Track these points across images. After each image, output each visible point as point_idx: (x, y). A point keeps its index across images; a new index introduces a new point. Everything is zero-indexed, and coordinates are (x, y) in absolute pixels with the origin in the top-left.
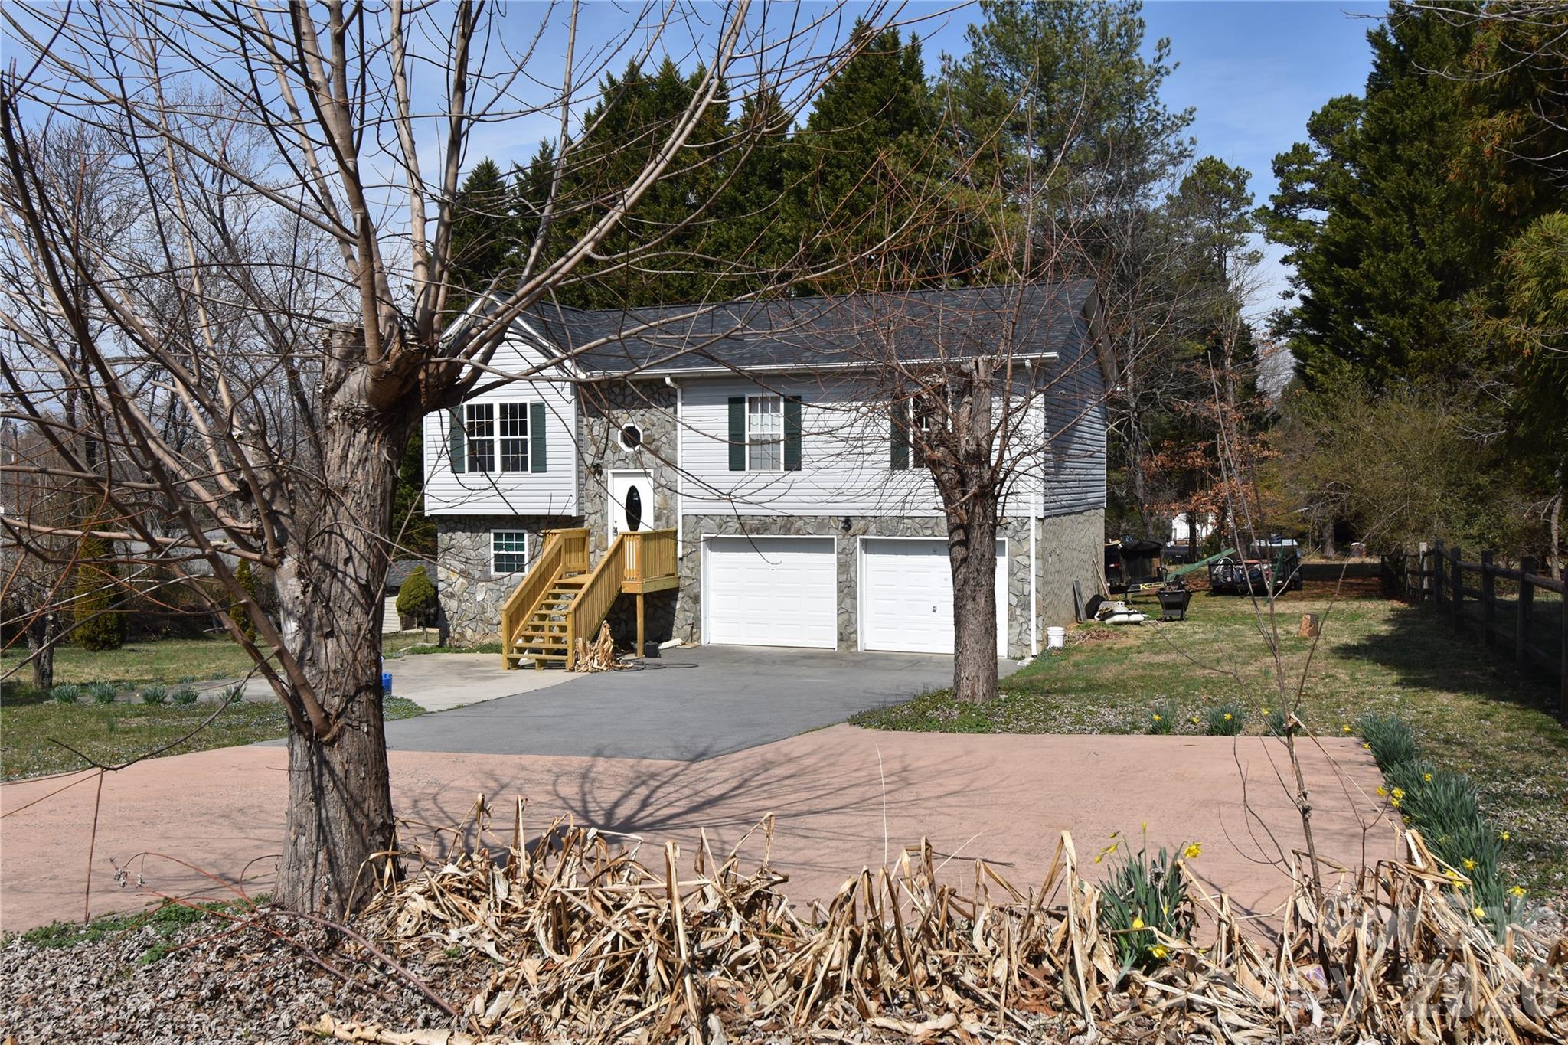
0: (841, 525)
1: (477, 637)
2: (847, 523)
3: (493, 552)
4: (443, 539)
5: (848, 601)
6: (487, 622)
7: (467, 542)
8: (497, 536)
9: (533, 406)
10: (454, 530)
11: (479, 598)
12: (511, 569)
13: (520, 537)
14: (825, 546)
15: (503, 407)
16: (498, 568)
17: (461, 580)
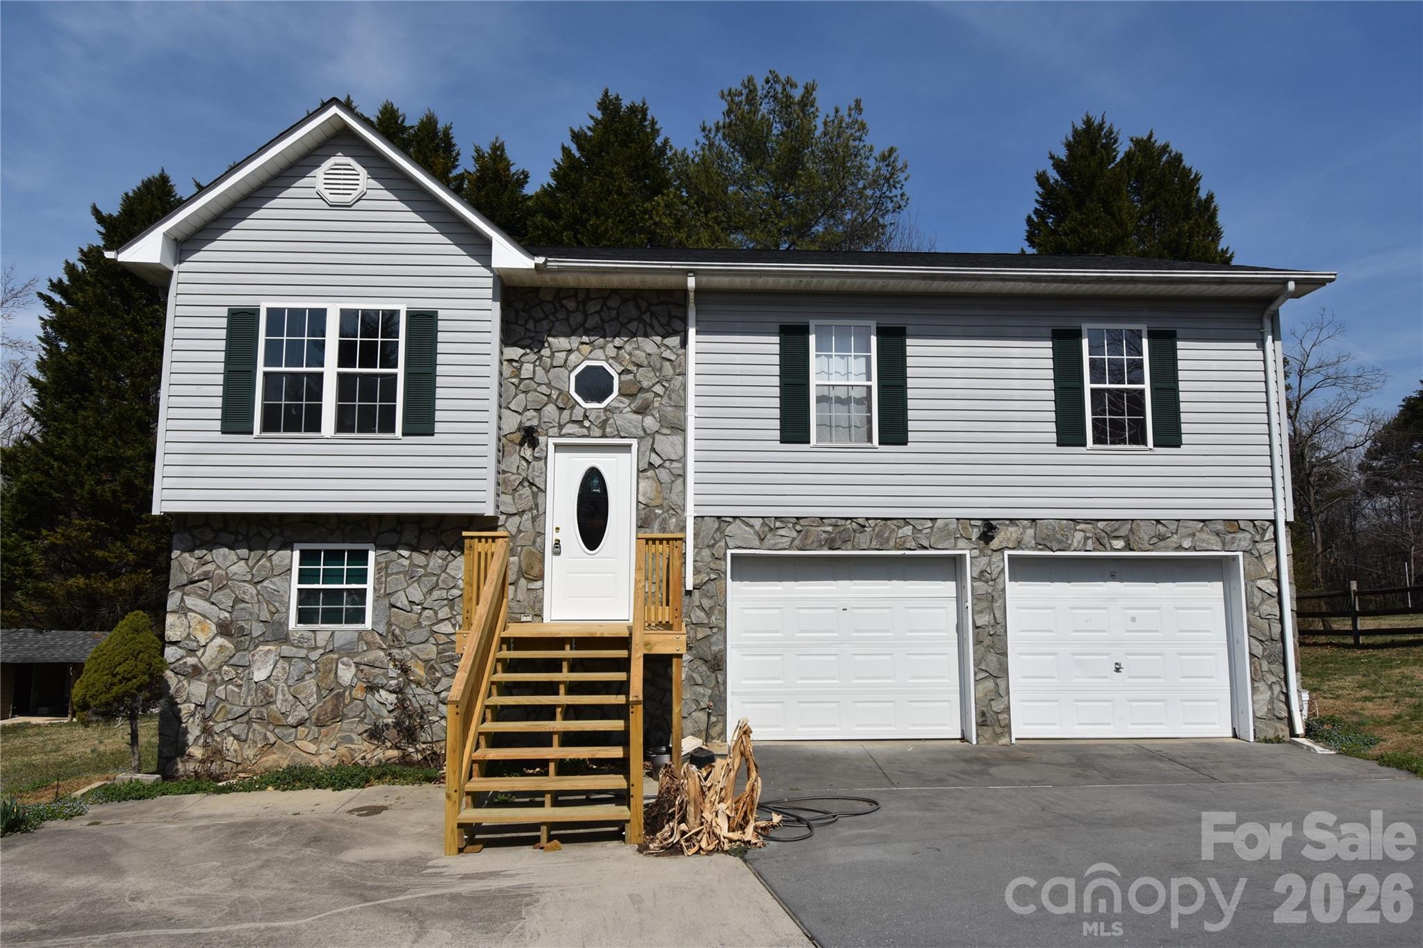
0: (975, 534)
1: (250, 752)
2: (988, 529)
3: (295, 586)
4: (184, 562)
5: (992, 658)
6: (276, 722)
7: (240, 568)
8: (306, 557)
9: (413, 316)
10: (211, 546)
11: (259, 675)
12: (332, 617)
13: (362, 557)
14: (950, 567)
15: (346, 315)
16: (304, 617)
17: (220, 641)
